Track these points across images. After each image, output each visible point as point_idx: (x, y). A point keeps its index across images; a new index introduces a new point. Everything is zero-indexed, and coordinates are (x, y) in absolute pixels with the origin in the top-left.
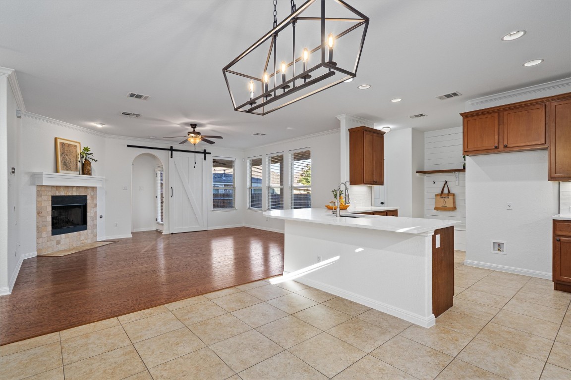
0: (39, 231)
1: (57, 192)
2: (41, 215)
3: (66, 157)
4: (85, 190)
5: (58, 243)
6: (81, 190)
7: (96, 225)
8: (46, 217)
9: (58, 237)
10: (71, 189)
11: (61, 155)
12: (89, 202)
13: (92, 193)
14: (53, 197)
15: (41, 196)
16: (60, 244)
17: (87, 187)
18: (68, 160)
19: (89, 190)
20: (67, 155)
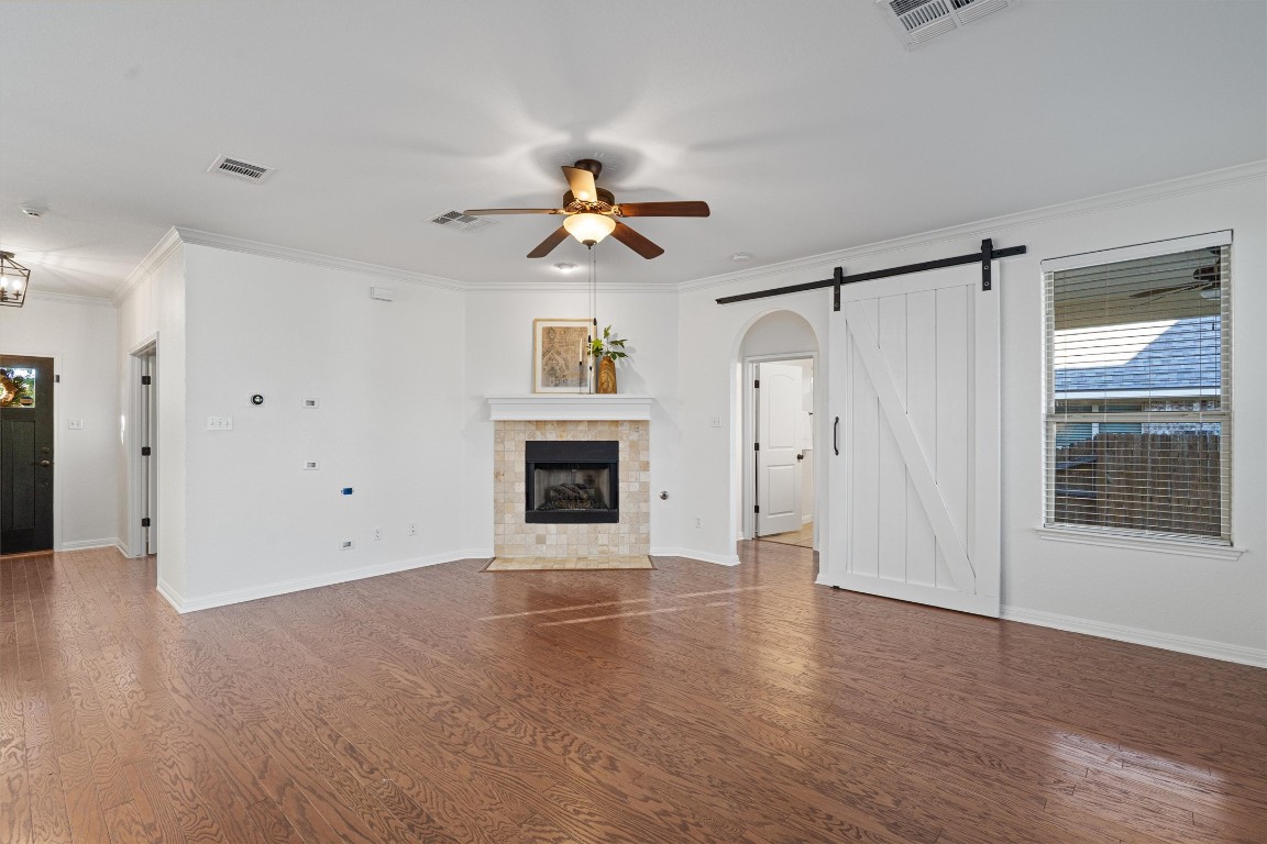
0: (500, 510)
1: (538, 433)
2: (501, 478)
3: (558, 357)
4: (613, 428)
5: (541, 540)
6: (600, 428)
7: (647, 515)
8: (513, 484)
9: (540, 528)
10: (570, 427)
11: (544, 355)
12: (623, 456)
13: (634, 436)
14: (528, 444)
15: (503, 442)
16: (545, 543)
17: (616, 423)
18: (561, 362)
19: (625, 429)
20: (559, 353)
